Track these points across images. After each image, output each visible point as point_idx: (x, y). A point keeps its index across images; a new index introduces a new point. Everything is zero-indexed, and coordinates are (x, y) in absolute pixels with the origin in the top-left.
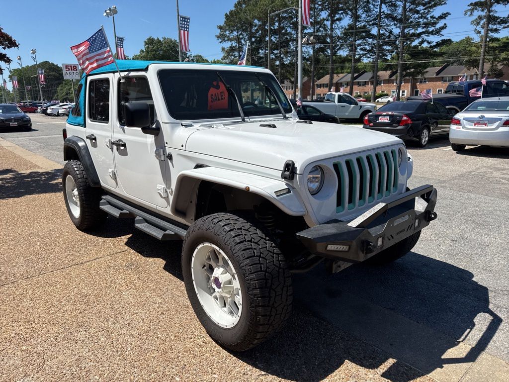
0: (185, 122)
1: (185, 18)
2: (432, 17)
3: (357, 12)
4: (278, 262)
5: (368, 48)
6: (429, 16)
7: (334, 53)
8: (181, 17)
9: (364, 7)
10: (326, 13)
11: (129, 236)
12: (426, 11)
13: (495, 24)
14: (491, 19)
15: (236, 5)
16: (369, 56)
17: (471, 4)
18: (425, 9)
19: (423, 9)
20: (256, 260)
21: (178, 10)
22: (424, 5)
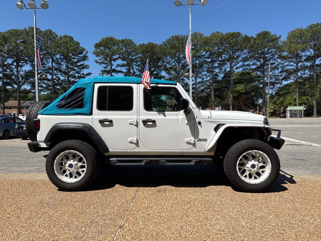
2: (83, 74)
5: (44, 86)
6: (81, 73)
7: (20, 87)
12: (79, 70)
16: (45, 90)
17: (102, 71)
18: (78, 69)
19: (77, 69)
22: (78, 67)
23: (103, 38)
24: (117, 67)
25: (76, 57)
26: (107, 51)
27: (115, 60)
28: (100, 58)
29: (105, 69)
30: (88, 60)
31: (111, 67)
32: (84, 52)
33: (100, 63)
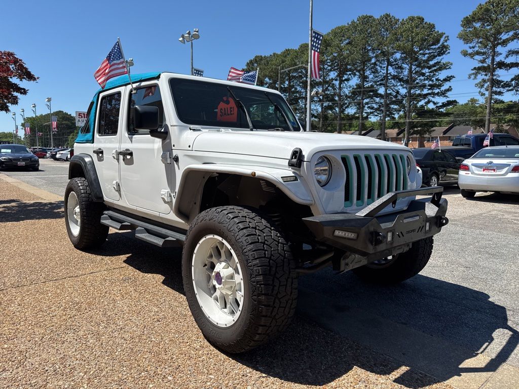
0: (192, 126)
1: (199, 71)
2: (437, 80)
3: (364, 73)
4: (283, 252)
5: (375, 106)
6: (434, 79)
7: (342, 111)
8: (195, 70)
9: (371, 68)
10: (334, 74)
11: (128, 255)
12: (432, 74)
13: (499, 87)
14: (495, 83)
15: (248, 63)
16: (376, 114)
17: (475, 68)
18: (431, 72)
19: (429, 72)
20: (260, 246)
21: (192, 63)
22: (429, 68)
23: (480, 5)
24: (507, 56)
25: (427, 51)
26: (489, 27)
27: (505, 43)
28: (471, 45)
29: (481, 65)
30: (449, 53)
31: (493, 60)
32: (442, 40)
33: (472, 55)
